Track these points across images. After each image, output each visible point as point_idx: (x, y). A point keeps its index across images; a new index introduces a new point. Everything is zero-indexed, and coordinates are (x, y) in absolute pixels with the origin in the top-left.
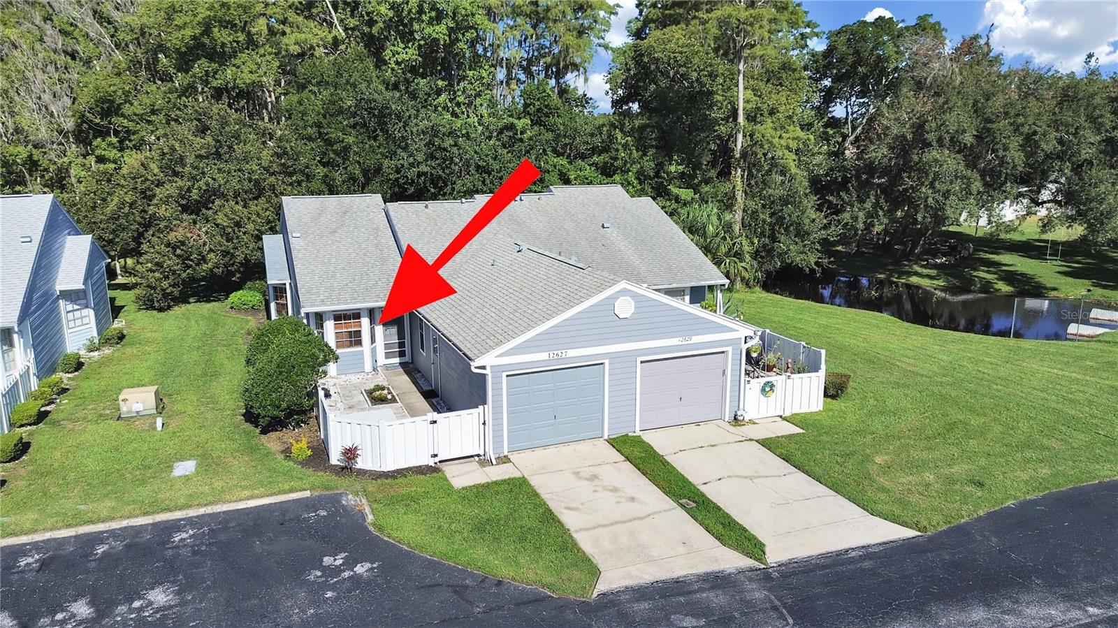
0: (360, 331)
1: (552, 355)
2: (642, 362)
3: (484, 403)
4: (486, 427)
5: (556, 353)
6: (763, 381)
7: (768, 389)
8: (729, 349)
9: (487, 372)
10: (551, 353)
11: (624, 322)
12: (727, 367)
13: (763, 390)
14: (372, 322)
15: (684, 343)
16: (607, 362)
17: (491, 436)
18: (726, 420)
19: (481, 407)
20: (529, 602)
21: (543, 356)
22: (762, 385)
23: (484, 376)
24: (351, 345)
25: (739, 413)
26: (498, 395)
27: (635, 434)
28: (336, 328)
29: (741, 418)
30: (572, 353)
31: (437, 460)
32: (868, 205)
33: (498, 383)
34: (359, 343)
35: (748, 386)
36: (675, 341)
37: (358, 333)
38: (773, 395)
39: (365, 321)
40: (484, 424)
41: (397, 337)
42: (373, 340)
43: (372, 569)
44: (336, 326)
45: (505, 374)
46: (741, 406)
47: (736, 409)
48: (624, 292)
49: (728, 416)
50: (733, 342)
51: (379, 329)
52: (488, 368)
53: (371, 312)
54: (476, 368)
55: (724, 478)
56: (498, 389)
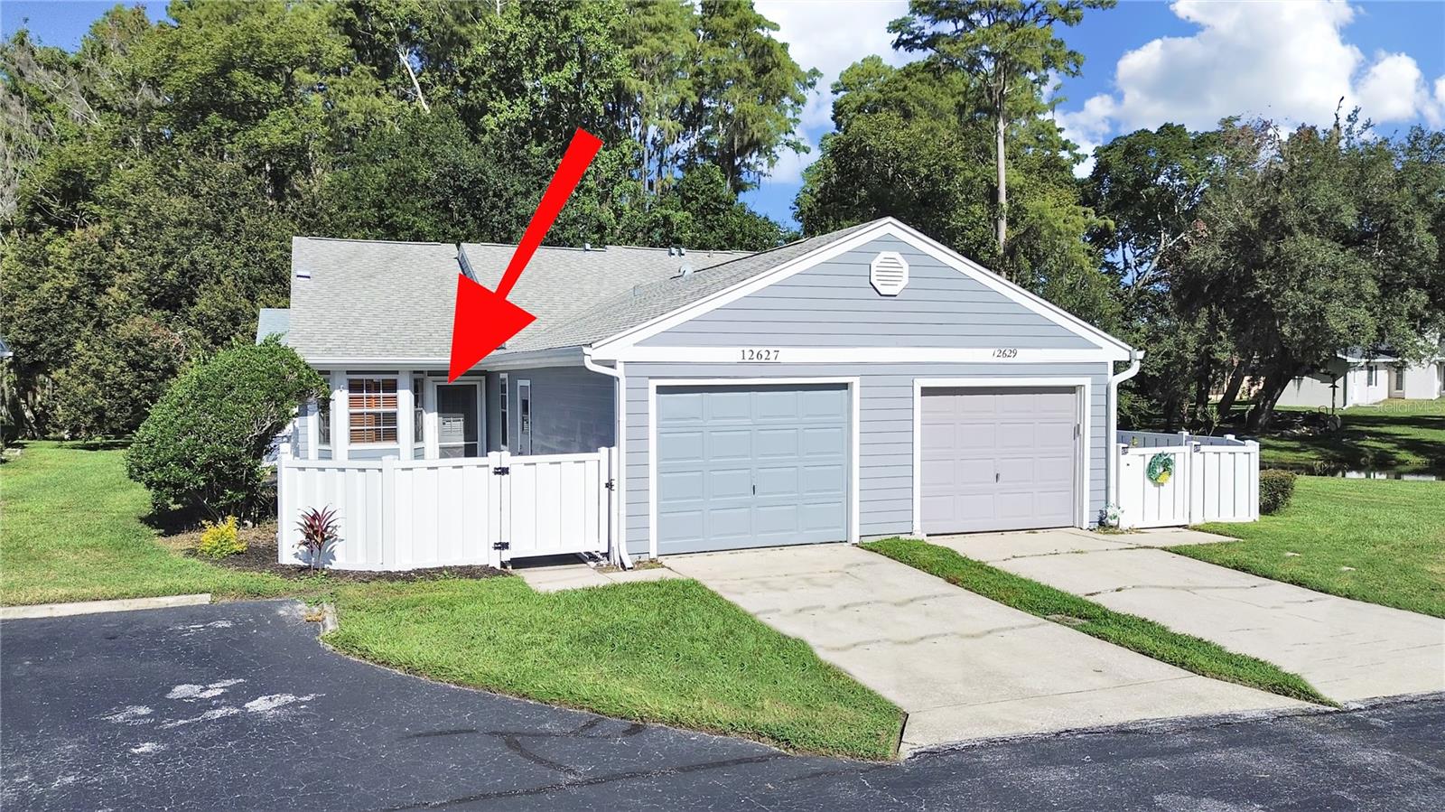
0: (395, 414)
1: (748, 355)
2: (926, 391)
3: (610, 441)
4: (614, 494)
5: (756, 350)
6: (1151, 451)
7: (1159, 468)
8: (1087, 382)
9: (618, 372)
10: (747, 349)
11: (888, 303)
12: (1083, 417)
13: (1151, 469)
14: (419, 401)
15: (1002, 360)
16: (856, 382)
17: (623, 512)
18: (1086, 525)
19: (604, 450)
20: (723, 764)
21: (732, 354)
22: (1148, 461)
23: (611, 381)
24: (378, 437)
25: (1111, 512)
26: (639, 426)
27: (912, 537)
28: (351, 406)
29: (1114, 522)
30: (788, 355)
31: (507, 555)
32: (1201, 324)
33: (639, 402)
34: (392, 435)
35: (1122, 458)
36: (985, 355)
37: (392, 418)
38: (1169, 482)
39: (405, 397)
40: (609, 485)
41: (462, 438)
42: (418, 437)
43: (295, 704)
44: (353, 402)
45: (653, 384)
46: (1112, 500)
47: (1102, 506)
48: (888, 241)
49: (1088, 518)
50: (1093, 368)
51: (431, 419)
52: (620, 367)
53: (419, 381)
54: (593, 362)
55: (1125, 588)
56: (639, 414)
